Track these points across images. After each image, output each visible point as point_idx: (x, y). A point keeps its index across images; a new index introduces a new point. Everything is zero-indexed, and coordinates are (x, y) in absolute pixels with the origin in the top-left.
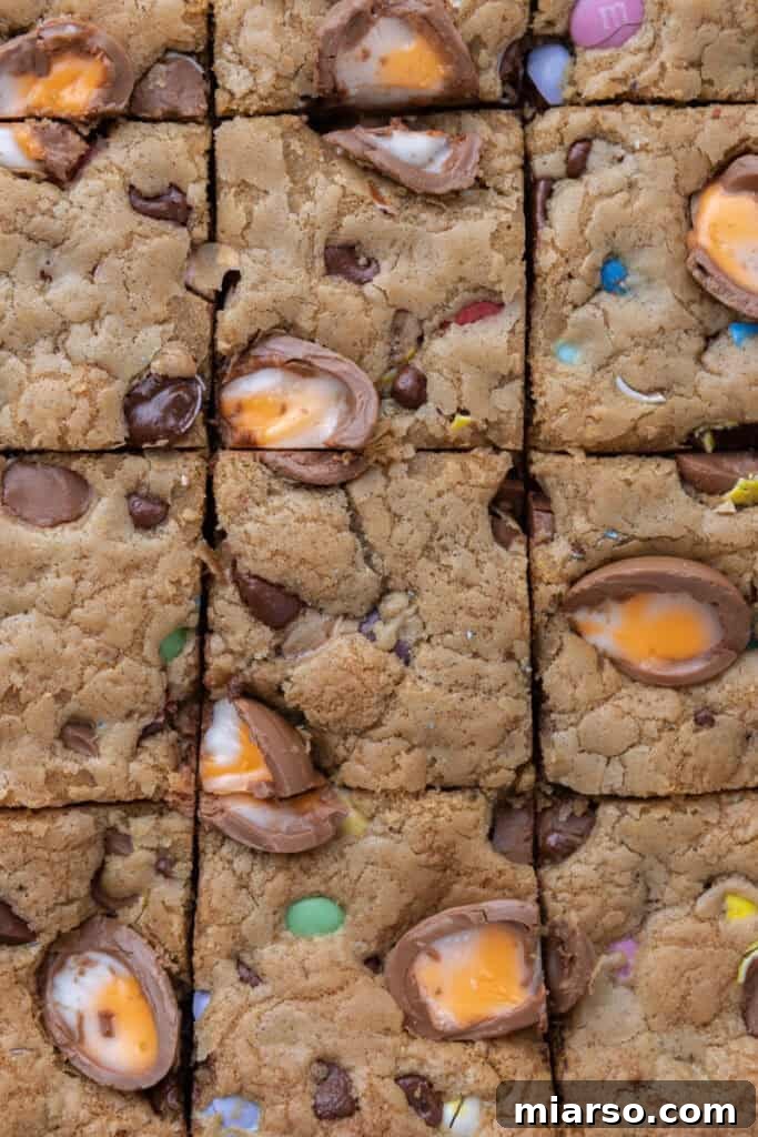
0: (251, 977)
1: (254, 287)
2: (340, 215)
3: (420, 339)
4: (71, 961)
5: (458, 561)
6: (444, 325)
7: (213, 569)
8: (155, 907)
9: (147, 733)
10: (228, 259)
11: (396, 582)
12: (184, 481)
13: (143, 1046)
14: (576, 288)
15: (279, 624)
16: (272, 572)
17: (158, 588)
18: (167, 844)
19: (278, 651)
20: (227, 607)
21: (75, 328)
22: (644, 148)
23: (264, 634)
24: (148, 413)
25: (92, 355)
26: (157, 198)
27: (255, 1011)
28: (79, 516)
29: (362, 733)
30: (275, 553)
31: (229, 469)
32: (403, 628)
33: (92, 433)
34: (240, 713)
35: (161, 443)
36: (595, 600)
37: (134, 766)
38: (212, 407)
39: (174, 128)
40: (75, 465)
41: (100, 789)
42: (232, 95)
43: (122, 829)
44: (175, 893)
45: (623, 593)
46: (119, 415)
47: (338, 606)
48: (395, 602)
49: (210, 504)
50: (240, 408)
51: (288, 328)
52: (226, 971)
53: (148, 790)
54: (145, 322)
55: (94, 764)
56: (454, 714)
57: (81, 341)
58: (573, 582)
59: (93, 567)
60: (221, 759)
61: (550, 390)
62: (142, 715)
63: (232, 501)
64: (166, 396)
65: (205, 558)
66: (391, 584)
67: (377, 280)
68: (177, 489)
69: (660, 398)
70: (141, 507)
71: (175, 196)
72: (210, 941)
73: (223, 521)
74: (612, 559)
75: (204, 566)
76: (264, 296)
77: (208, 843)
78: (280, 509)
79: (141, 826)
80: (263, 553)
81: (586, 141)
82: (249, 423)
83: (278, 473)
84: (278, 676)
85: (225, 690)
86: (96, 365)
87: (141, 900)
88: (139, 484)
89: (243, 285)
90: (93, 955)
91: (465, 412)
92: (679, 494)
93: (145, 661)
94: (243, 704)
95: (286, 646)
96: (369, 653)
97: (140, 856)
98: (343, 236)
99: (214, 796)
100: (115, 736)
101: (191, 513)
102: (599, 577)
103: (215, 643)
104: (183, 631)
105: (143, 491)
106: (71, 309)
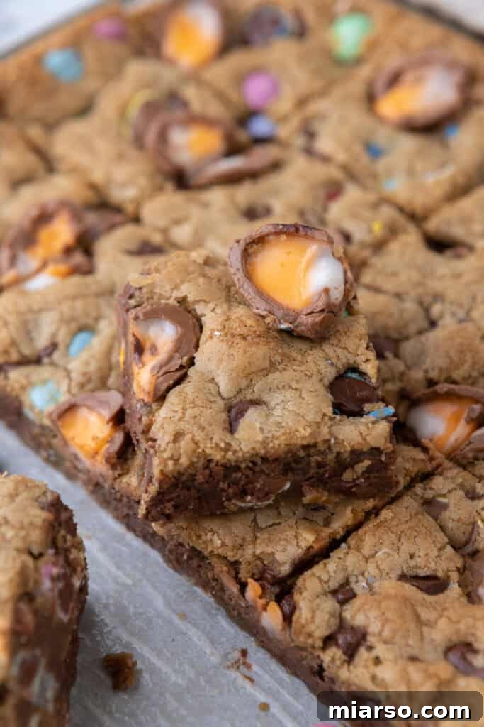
18: (459, 482)
26: (141, 249)
32: (454, 313)
42: (132, 200)
43: (429, 494)
47: (414, 331)
48: (437, 309)
67: (276, 211)
71: (149, 245)
95: (410, 361)
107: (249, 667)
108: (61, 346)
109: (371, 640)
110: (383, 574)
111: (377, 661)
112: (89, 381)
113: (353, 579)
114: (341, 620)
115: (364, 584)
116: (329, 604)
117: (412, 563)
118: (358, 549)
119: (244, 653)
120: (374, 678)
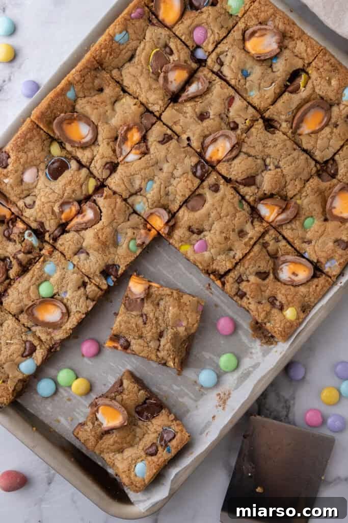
0: (309, 242)
1: (193, 136)
2: (195, 110)
3: (227, 116)
4: (279, 271)
5: (271, 143)
6: (228, 110)
7: (235, 186)
8: (283, 248)
9: (252, 222)
10: (184, 137)
11: (265, 157)
12: (215, 177)
13: (305, 271)
14: (242, 81)
15: (254, 184)
16: (244, 176)
17: (230, 198)
18: (274, 236)
19: (258, 188)
20: (243, 190)
21: (174, 172)
22: (229, 49)
23: (253, 188)
24: (199, 173)
25: (181, 173)
26: (164, 139)
27: (316, 246)
28: (205, 201)
29: (285, 186)
30: (242, 172)
31: (220, 168)
32: (273, 163)
33: (194, 185)
34: (263, 204)
35: (206, 175)
36: (298, 127)
37: (256, 229)
38: (207, 162)
39: (155, 126)
40: (197, 193)
41: (255, 238)
42: (158, 111)
43: (264, 241)
44: (283, 243)
45: (301, 120)
46: (195, 178)
47: (260, 171)
48: (268, 161)
49: (224, 177)
50: (211, 158)
51: (205, 137)
52: (305, 245)
53: (262, 230)
54: (183, 160)
55: (249, 235)
56: (297, 167)
57: (177, 173)
58: (291, 128)
59: (216, 205)
60: (267, 215)
61: (256, 102)
62: (248, 220)
63: (226, 172)
64: (199, 167)
65: (232, 185)
66: (264, 159)
67: (211, 114)
68: (216, 180)
69: (274, 84)
70: (214, 188)
71: (166, 136)
72: (297, 243)
73: (229, 177)
74: (294, 117)
75: (233, 187)
76: (196, 136)
77: (280, 230)
78: (234, 166)
79: (267, 238)
80: (240, 175)
81: (218, 58)
82: (214, 159)
83: (228, 161)
84: (263, 192)
85: (256, 203)
86: (184, 174)
87: (279, 250)
88: (209, 185)
89: (192, 138)
90: (281, 267)
91: (246, 119)
92: (293, 96)
93: (240, 211)
94: (262, 202)
95: (259, 186)
96: (273, 172)
97: (271, 243)
98: (198, 113)
99: (273, 221)
100: (248, 228)
101: (222, 181)
102: (295, 121)
103: (247, 197)
104: (240, 202)
105: (211, 186)
106: (170, 170)
107: (211, 289)
108: (144, 189)
109: (248, 296)
110: (251, 274)
111: (249, 303)
112: (155, 202)
113: (242, 275)
114: (239, 289)
115: (245, 277)
116: (236, 285)
117: (259, 269)
118: (244, 266)
119: (209, 285)
120: (248, 307)
